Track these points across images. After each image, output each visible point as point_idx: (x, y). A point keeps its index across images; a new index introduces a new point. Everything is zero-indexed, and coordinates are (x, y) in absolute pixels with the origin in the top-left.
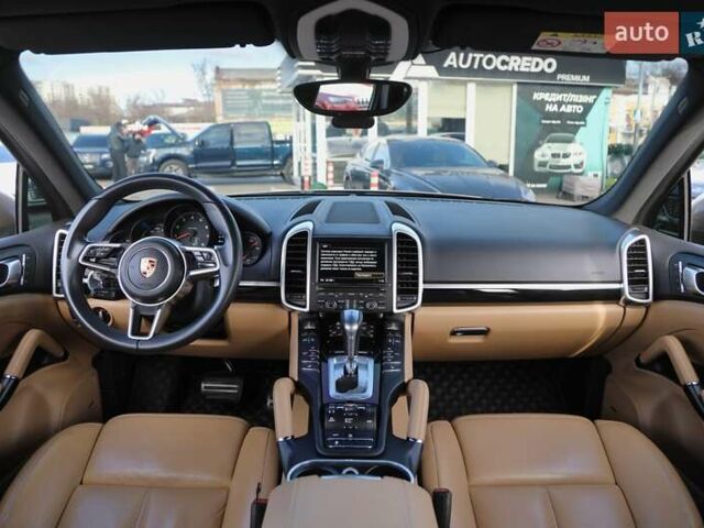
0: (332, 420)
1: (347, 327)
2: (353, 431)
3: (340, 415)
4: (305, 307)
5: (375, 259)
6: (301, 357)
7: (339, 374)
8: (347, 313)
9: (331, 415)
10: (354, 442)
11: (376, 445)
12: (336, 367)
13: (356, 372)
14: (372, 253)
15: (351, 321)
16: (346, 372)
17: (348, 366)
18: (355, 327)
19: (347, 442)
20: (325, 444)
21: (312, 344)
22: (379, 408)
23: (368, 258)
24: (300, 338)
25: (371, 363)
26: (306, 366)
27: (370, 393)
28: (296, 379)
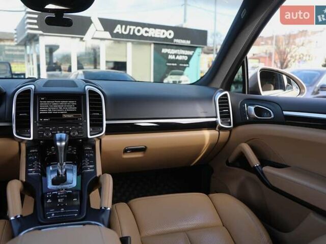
0: (49, 201)
1: (58, 144)
2: (64, 207)
3: (55, 197)
4: (30, 137)
5: (75, 106)
6: (27, 168)
7: (54, 175)
8: (58, 135)
9: (49, 198)
10: (64, 213)
11: (80, 213)
12: (52, 172)
13: (65, 174)
14: (73, 103)
15: (61, 140)
16: (58, 174)
17: (60, 171)
18: (64, 143)
19: (60, 213)
20: (45, 217)
21: (35, 160)
22: (81, 192)
23: (71, 105)
24: (27, 157)
25: (75, 168)
26: (31, 172)
27: (74, 184)
28: (24, 180)
